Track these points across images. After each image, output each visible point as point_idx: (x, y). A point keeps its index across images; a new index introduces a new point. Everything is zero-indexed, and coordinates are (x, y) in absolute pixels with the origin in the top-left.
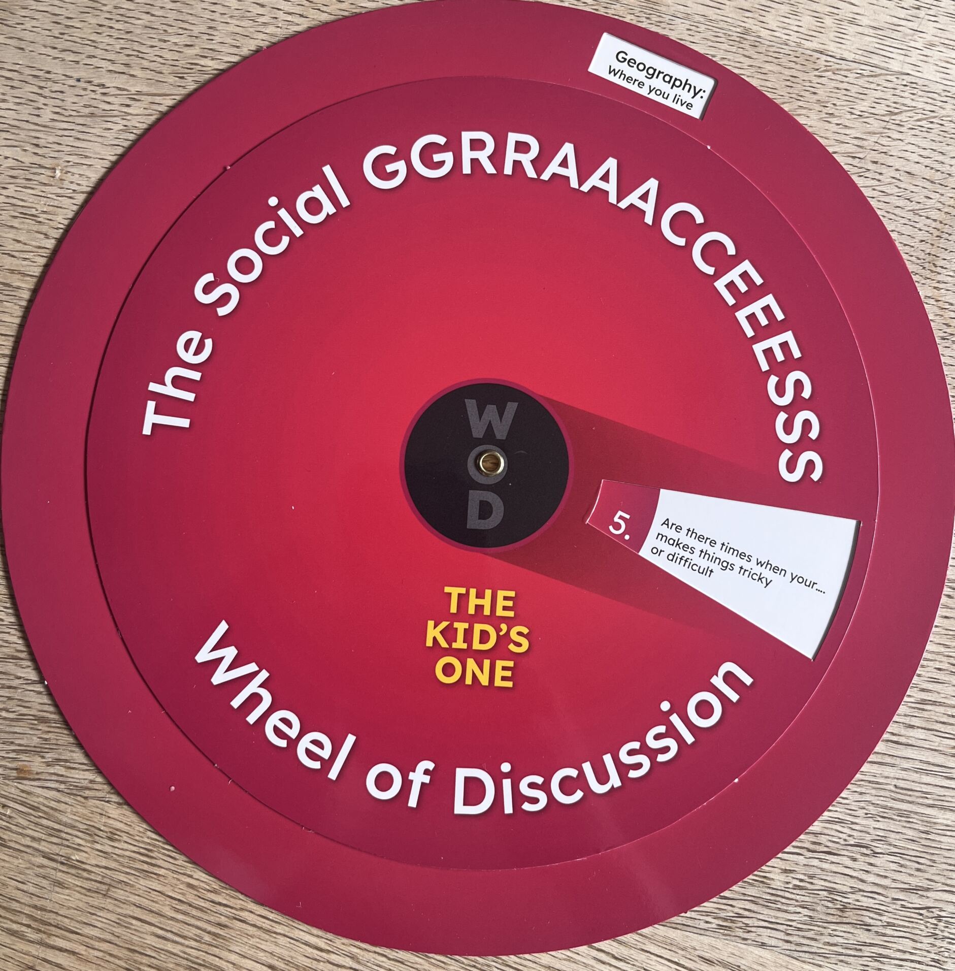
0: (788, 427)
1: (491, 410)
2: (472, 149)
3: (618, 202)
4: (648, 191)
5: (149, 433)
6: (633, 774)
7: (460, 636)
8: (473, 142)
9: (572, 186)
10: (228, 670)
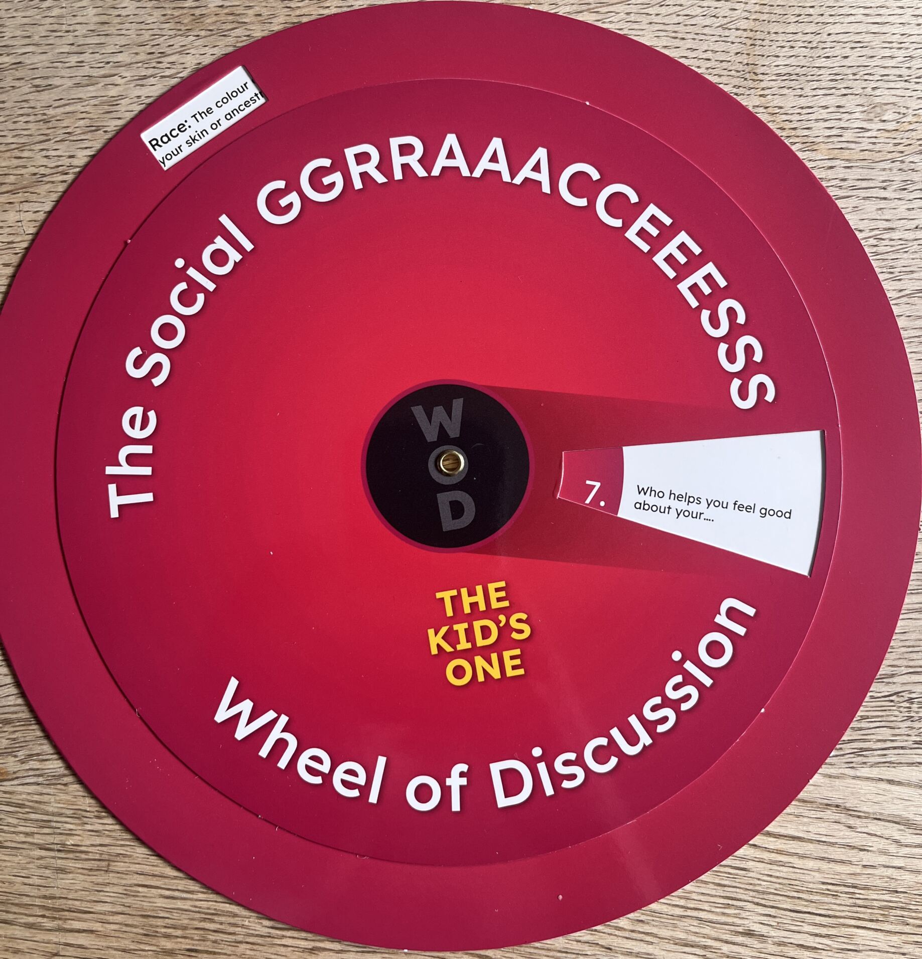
0: (731, 356)
1: (439, 412)
2: (358, 163)
3: (512, 180)
4: (539, 161)
5: (117, 516)
6: (661, 729)
7: (462, 636)
8: (357, 156)
9: (464, 175)
10: (249, 722)
